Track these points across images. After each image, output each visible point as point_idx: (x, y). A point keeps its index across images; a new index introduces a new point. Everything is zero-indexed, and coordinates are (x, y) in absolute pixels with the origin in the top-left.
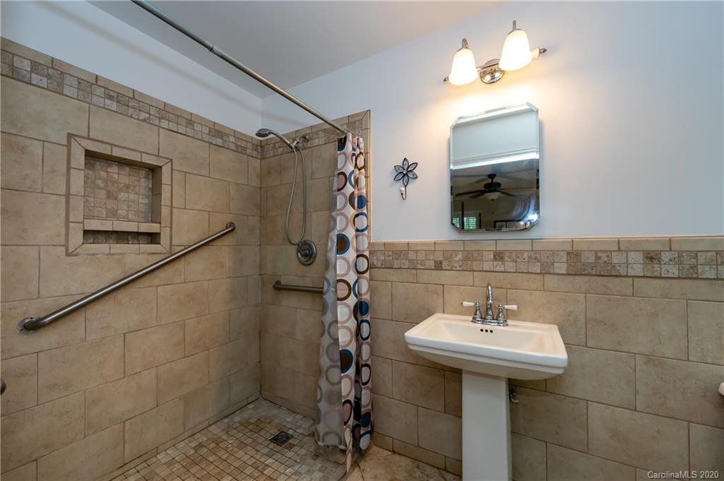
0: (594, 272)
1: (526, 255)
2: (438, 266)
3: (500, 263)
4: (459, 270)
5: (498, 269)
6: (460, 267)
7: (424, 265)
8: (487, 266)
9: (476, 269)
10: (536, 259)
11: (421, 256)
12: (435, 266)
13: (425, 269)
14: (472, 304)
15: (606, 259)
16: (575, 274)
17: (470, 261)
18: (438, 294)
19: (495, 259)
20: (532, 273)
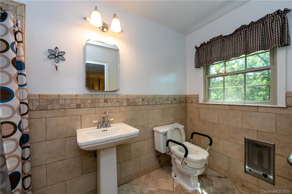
0: (132, 105)
1: (115, 100)
2: (78, 106)
3: (106, 103)
4: (89, 108)
5: (106, 106)
6: (90, 106)
7: (70, 107)
8: (101, 105)
9: (97, 106)
10: (118, 101)
11: (68, 102)
12: (76, 107)
13: (71, 108)
14: (97, 121)
15: (135, 101)
16: (128, 106)
17: (94, 103)
18: (78, 120)
19: (105, 102)
20: (117, 106)
